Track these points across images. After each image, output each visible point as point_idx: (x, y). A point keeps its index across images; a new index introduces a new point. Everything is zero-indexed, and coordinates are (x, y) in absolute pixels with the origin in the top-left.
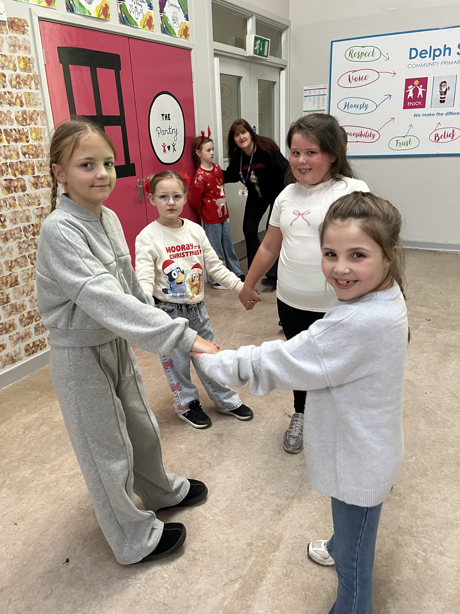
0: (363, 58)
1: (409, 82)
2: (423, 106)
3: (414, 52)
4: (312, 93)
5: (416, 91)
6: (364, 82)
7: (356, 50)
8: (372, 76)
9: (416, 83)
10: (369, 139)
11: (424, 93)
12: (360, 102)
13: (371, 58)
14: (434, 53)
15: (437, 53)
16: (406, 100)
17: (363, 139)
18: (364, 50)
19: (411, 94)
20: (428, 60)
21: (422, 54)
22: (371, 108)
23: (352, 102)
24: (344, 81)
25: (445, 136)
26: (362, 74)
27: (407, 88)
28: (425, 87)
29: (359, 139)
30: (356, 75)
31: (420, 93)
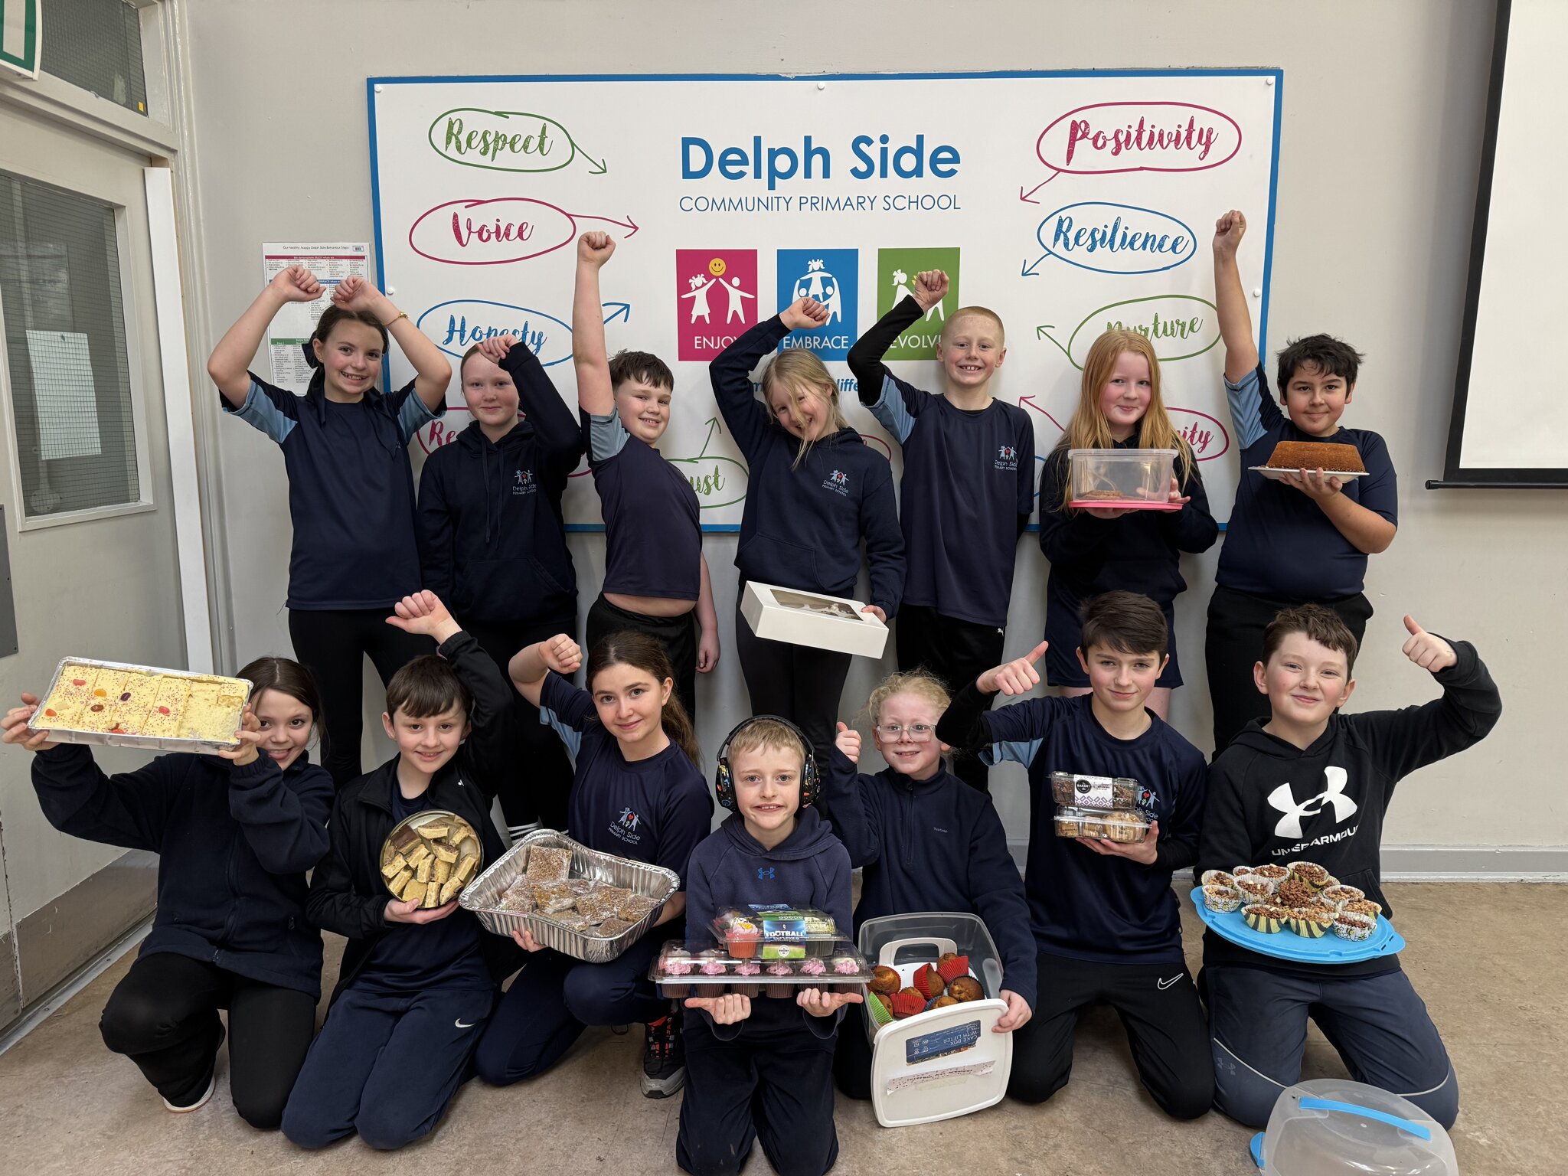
0: (505, 158)
1: (690, 263)
3: (696, 151)
5: (718, 298)
6: (516, 247)
7: (473, 123)
8: (547, 226)
9: (718, 267)
11: (750, 306)
12: (510, 321)
13: (535, 160)
14: (770, 164)
15: (783, 163)
16: (687, 323)
18: (509, 127)
19: (701, 308)
20: (752, 187)
21: (730, 163)
24: (437, 235)
26: (511, 215)
30: (482, 216)
31: (735, 305)
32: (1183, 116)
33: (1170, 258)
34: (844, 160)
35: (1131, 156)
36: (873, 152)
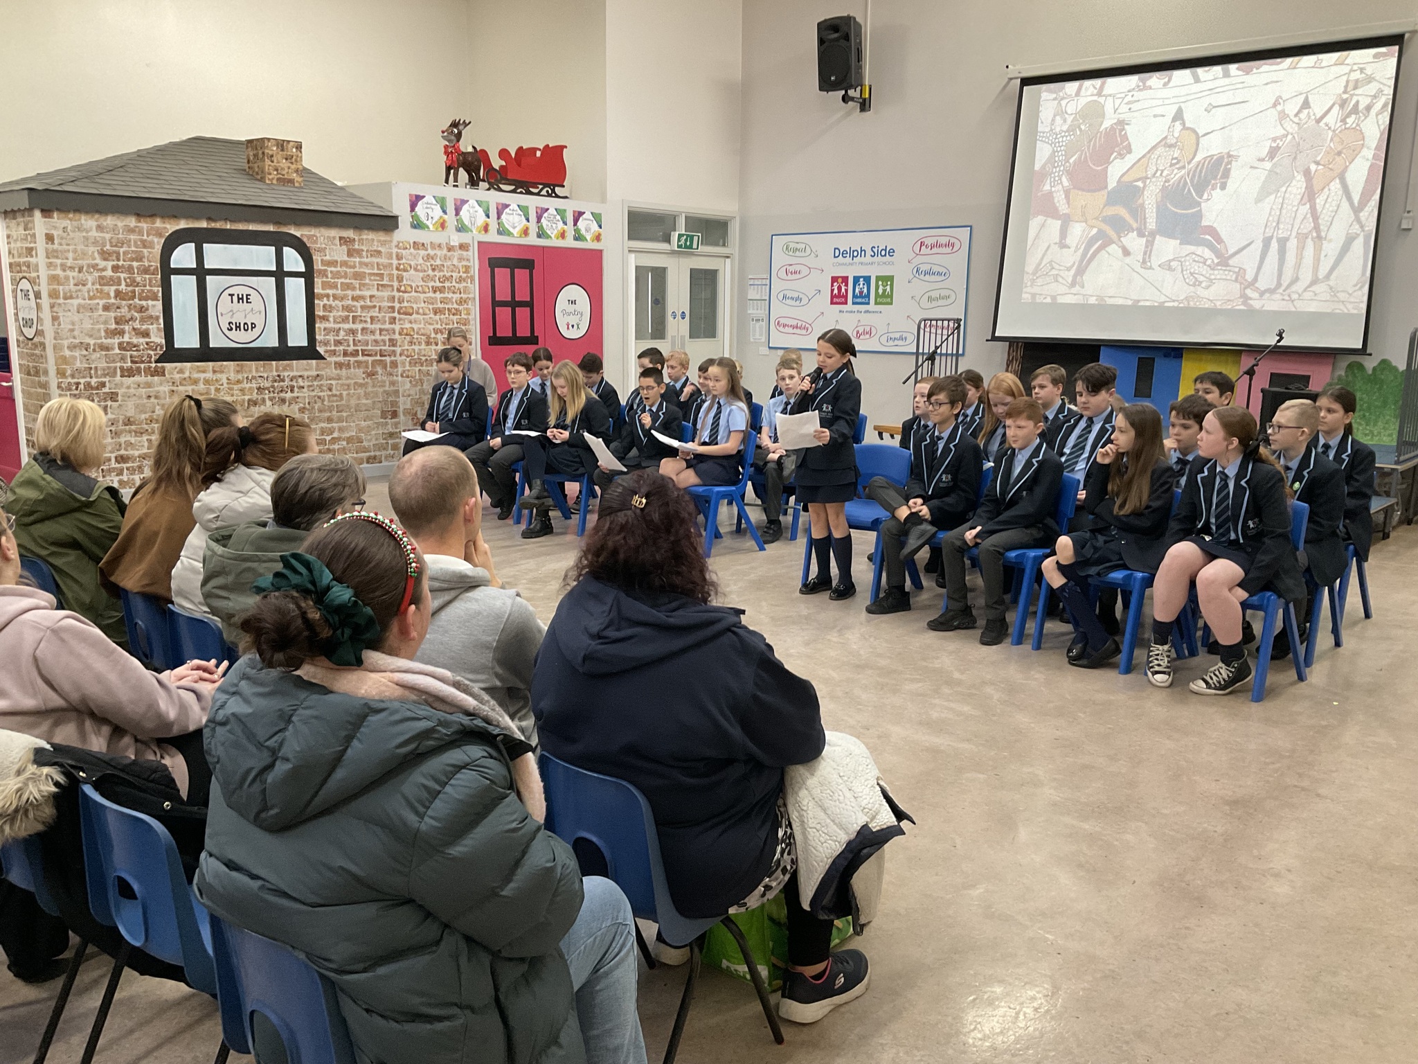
0: (797, 254)
1: (834, 279)
2: (846, 303)
3: (837, 251)
4: (756, 282)
5: (839, 288)
6: (797, 276)
7: (792, 245)
8: (805, 271)
9: (840, 280)
10: (804, 332)
11: (846, 290)
12: (795, 295)
13: (803, 254)
14: (853, 254)
15: (855, 254)
16: (833, 297)
17: (798, 331)
18: (799, 246)
19: (836, 291)
20: (849, 260)
21: (844, 254)
22: (805, 301)
23: (789, 294)
24: (782, 274)
25: (865, 333)
26: (797, 268)
27: (832, 286)
28: (847, 285)
29: (795, 331)
30: (791, 269)
31: (843, 290)
32: (948, 239)
33: (943, 278)
34: (869, 253)
35: (935, 250)
36: (875, 250)
